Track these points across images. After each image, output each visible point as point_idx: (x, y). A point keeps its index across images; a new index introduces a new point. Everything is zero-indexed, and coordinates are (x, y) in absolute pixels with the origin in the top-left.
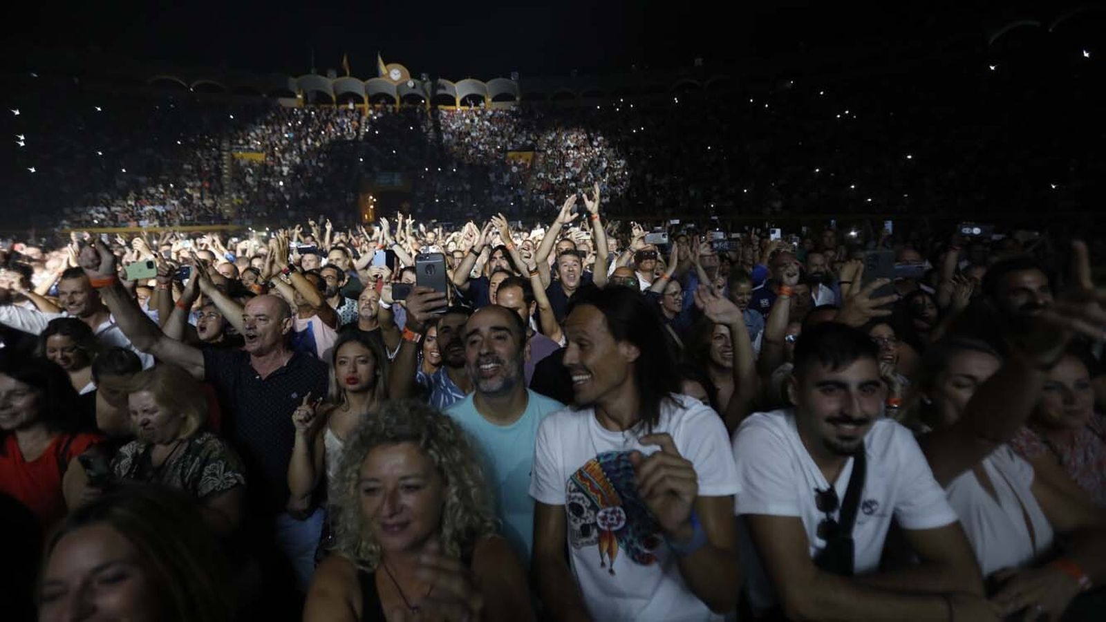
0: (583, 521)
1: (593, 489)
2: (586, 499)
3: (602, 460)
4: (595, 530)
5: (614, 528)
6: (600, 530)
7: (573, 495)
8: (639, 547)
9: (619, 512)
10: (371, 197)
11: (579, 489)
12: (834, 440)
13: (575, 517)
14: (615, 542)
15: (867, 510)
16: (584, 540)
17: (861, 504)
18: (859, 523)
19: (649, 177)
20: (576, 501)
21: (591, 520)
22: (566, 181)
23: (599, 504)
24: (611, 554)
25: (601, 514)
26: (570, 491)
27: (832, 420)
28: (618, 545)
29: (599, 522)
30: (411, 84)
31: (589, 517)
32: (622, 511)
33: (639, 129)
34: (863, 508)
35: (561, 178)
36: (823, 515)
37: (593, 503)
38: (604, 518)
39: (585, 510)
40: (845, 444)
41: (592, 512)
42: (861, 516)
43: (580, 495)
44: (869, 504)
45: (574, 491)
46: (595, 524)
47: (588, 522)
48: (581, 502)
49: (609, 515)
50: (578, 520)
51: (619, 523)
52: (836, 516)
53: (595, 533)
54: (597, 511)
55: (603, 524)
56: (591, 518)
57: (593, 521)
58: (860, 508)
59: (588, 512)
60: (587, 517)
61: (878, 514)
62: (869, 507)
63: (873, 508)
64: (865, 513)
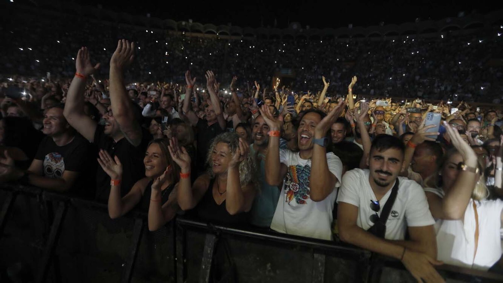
1: (292, 174)
3: (298, 167)
4: (289, 188)
5: (294, 191)
6: (290, 190)
8: (300, 198)
9: (297, 186)
10: (278, 79)
12: (377, 179)
14: (293, 196)
15: (393, 215)
17: (391, 212)
18: (389, 219)
19: (417, 78)
22: (369, 78)
24: (290, 199)
27: (377, 171)
28: (294, 197)
29: (291, 185)
30: (301, 30)
32: (298, 186)
34: (391, 213)
35: (367, 76)
36: (373, 212)
40: (381, 182)
42: (390, 217)
44: (395, 212)
47: (287, 185)
48: (288, 177)
51: (296, 190)
52: (379, 214)
53: (288, 190)
56: (289, 184)
57: (289, 185)
58: (390, 214)
59: (289, 181)
60: (288, 183)
61: (398, 217)
62: (394, 214)
63: (396, 214)
64: (393, 216)
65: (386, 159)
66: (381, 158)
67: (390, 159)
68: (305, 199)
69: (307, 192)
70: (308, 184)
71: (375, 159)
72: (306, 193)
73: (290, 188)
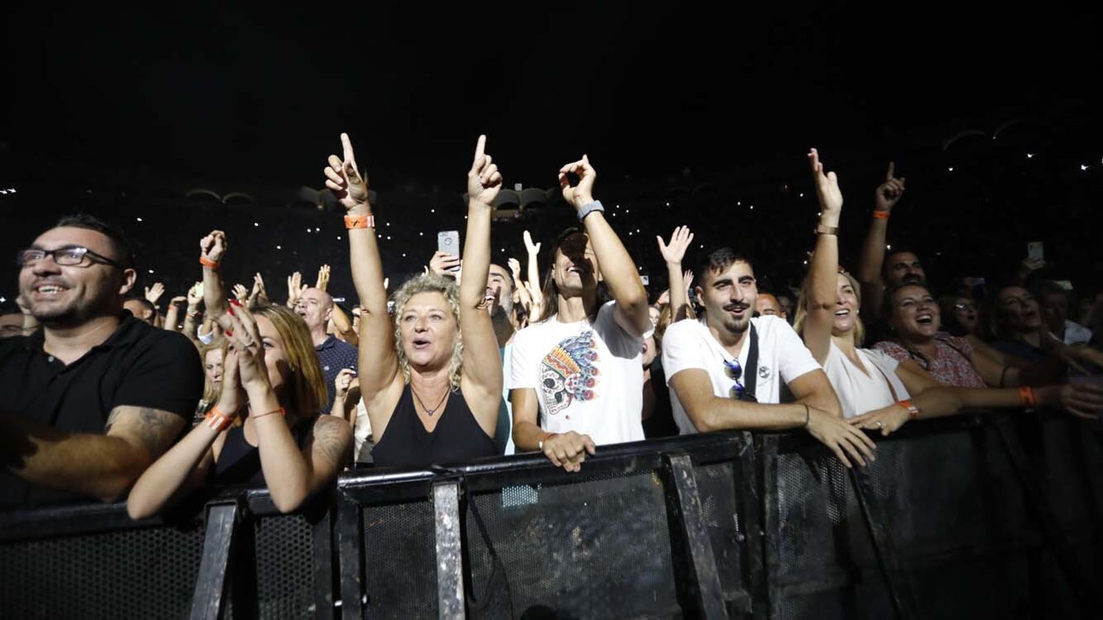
0: (556, 391)
1: (559, 367)
2: (555, 374)
3: (565, 345)
4: (566, 395)
7: (545, 374)
11: (551, 369)
13: (549, 389)
15: (763, 374)
16: (560, 405)
17: (758, 371)
18: (759, 386)
20: (548, 377)
21: (561, 388)
23: (565, 375)
25: (567, 381)
26: (543, 372)
27: (725, 308)
29: (567, 388)
31: (559, 386)
33: (634, 232)
34: (760, 373)
36: (733, 383)
37: (560, 375)
38: (570, 384)
39: (556, 381)
40: (736, 323)
41: (561, 382)
42: (759, 379)
43: (551, 372)
44: (764, 370)
45: (546, 371)
46: (565, 390)
47: (559, 391)
48: (552, 377)
49: (572, 380)
50: (552, 390)
52: (742, 380)
54: (564, 379)
55: (571, 389)
56: (561, 386)
57: (563, 389)
58: (758, 374)
59: (558, 382)
60: (558, 387)
61: (770, 377)
62: (764, 371)
63: (767, 372)
64: (763, 377)
65: (735, 281)
66: (728, 282)
67: (741, 280)
68: (592, 385)
69: (592, 371)
70: (591, 355)
71: (718, 288)
72: (591, 374)
73: (568, 393)
